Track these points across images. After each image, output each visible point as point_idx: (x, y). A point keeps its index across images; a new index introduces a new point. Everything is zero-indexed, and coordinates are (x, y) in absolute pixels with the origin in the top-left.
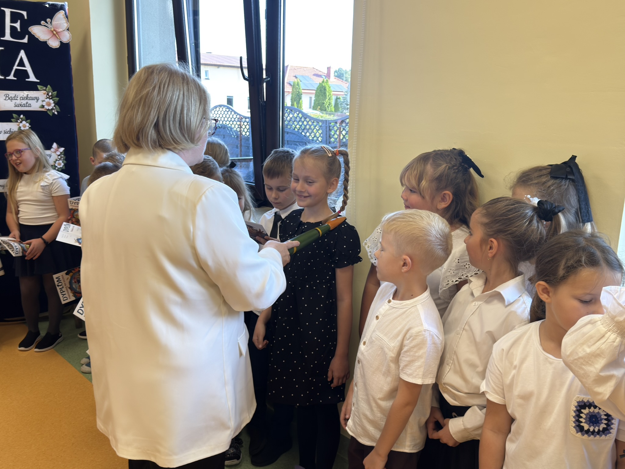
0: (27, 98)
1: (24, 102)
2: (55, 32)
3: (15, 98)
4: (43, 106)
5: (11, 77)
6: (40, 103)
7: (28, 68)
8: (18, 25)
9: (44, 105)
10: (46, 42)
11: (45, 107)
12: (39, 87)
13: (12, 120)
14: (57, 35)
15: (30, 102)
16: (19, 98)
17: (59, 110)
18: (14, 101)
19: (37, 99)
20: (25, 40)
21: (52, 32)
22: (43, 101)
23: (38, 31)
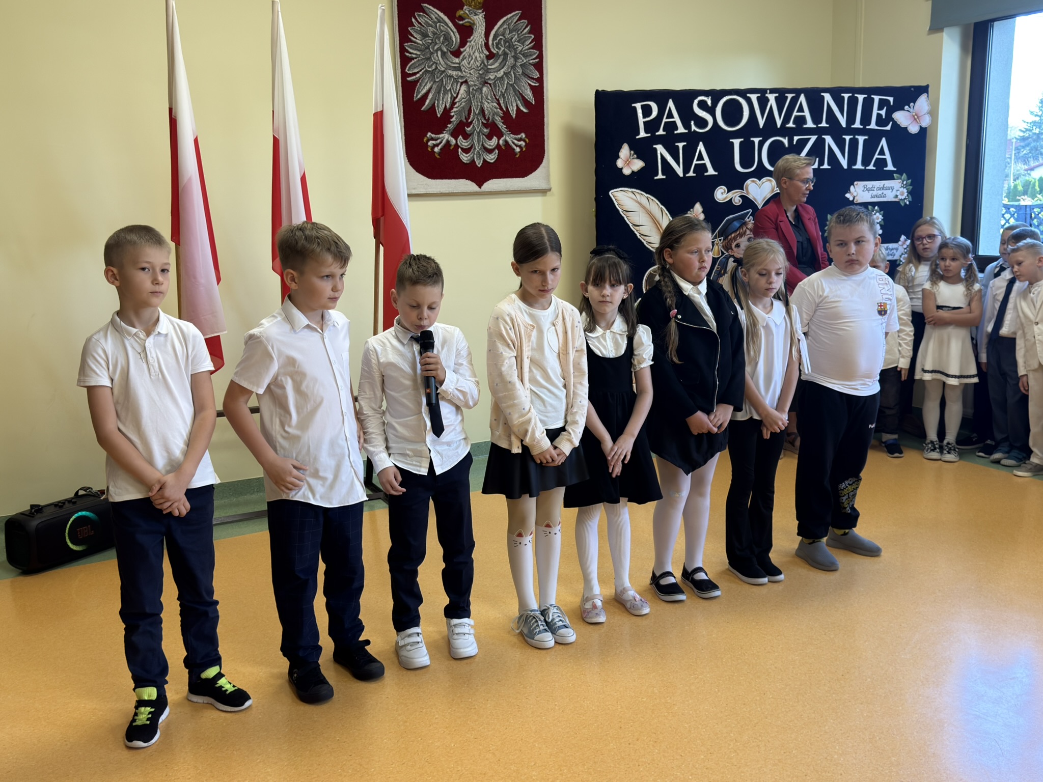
0: (883, 188)
1: (880, 192)
2: (916, 117)
3: (871, 189)
4: (896, 196)
5: (871, 167)
6: (894, 193)
7: (888, 156)
8: (883, 112)
9: (898, 194)
10: (907, 128)
11: (899, 197)
12: (896, 175)
14: (917, 120)
15: (885, 192)
16: (875, 189)
17: (910, 199)
18: (871, 192)
19: (892, 188)
20: (888, 128)
21: (914, 116)
22: (897, 191)
23: (901, 117)
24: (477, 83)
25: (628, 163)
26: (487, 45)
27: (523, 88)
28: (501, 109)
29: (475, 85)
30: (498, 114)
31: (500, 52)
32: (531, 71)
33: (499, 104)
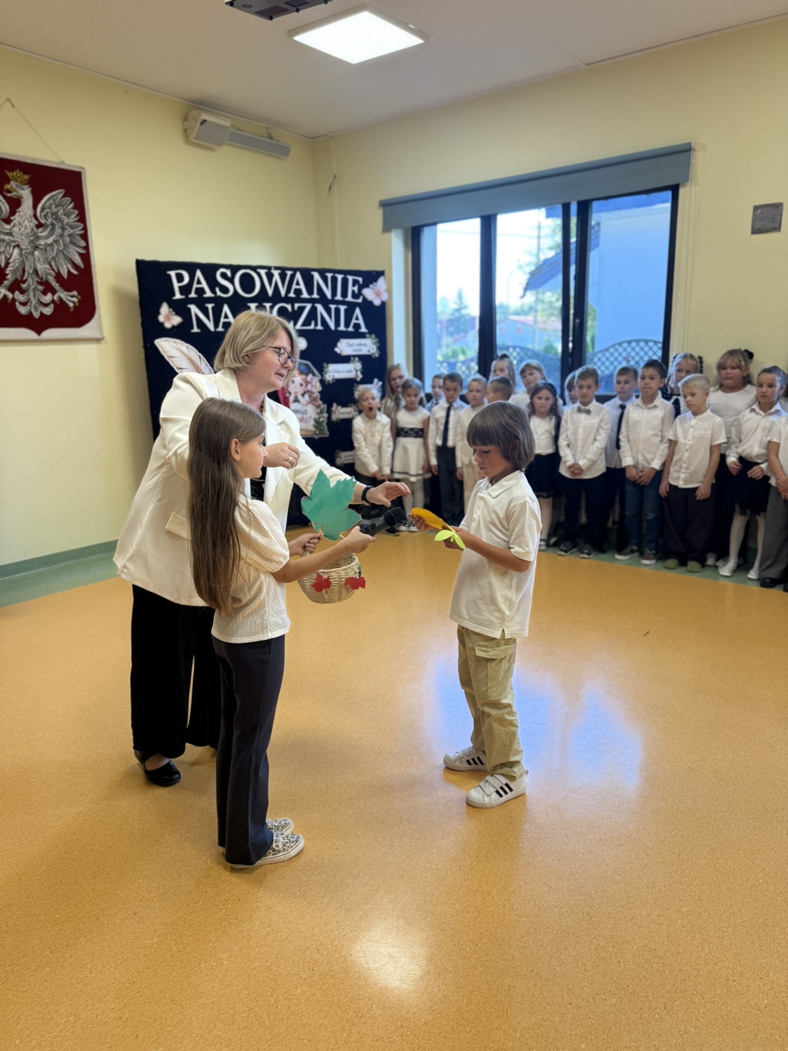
0: (360, 345)
1: (358, 348)
2: (377, 293)
3: (353, 345)
4: (369, 351)
5: (351, 329)
6: (368, 348)
7: (361, 321)
8: (356, 289)
9: (370, 349)
10: (372, 301)
11: (371, 351)
12: (368, 335)
13: (351, 362)
14: (379, 296)
15: (361, 347)
16: (355, 345)
17: (379, 352)
18: (352, 347)
19: (365, 345)
22: (370, 346)
23: (368, 293)
24: (29, 247)
25: (168, 318)
26: (35, 216)
27: (72, 254)
28: (53, 270)
29: (27, 249)
30: (50, 274)
31: (48, 223)
32: (78, 240)
33: (51, 266)
